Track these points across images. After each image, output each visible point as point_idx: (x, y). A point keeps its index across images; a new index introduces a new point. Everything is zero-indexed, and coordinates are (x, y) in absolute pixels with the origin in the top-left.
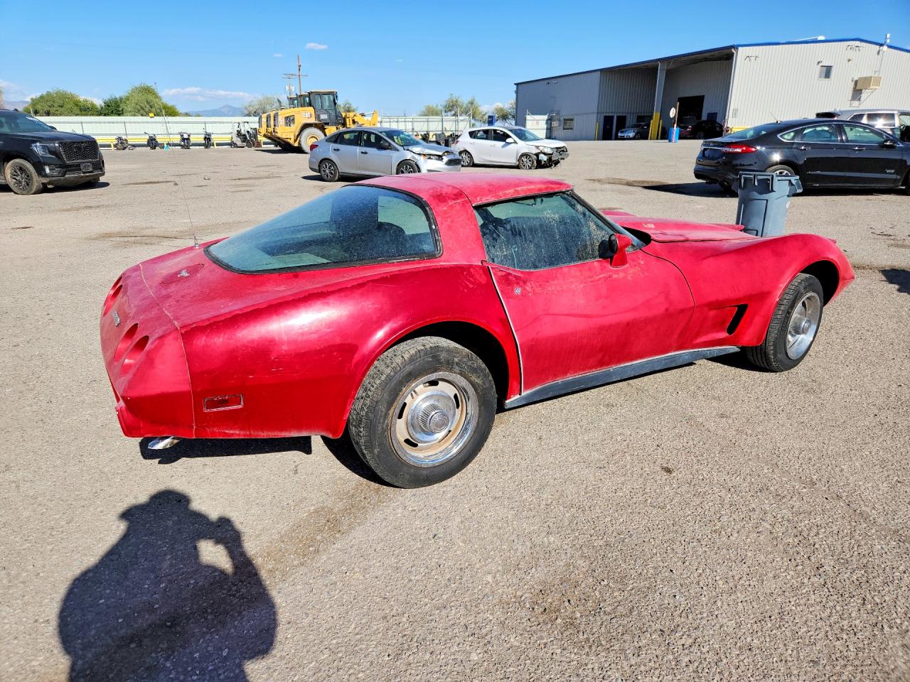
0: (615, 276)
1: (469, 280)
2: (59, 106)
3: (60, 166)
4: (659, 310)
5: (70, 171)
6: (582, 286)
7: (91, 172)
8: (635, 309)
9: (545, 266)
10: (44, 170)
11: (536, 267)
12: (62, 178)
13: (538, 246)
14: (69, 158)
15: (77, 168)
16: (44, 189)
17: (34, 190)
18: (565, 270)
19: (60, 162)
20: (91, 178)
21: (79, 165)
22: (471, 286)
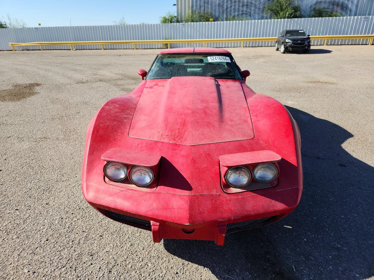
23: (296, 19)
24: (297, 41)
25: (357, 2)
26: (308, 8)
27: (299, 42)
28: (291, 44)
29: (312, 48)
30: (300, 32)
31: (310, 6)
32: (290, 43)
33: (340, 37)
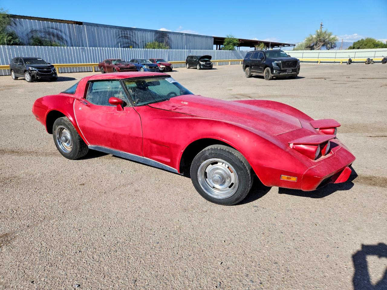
0: (115, 114)
1: (67, 101)
2: (365, 45)
3: (279, 70)
4: (127, 133)
5: (282, 72)
6: (103, 114)
7: (291, 73)
8: (117, 129)
9: (100, 104)
10: (273, 72)
11: (97, 104)
12: (278, 75)
13: (100, 97)
14: (283, 68)
15: (285, 71)
16: (272, 79)
17: (269, 78)
18: (103, 107)
19: (279, 69)
20: (291, 75)
21: (286, 70)
22: (67, 103)
23: (18, 46)
24: (43, 69)
25: (69, 34)
26: (24, 36)
27: (45, 70)
28: (38, 72)
29: (59, 75)
30: (38, 59)
31: (26, 33)
32: (36, 70)
33: (70, 65)
